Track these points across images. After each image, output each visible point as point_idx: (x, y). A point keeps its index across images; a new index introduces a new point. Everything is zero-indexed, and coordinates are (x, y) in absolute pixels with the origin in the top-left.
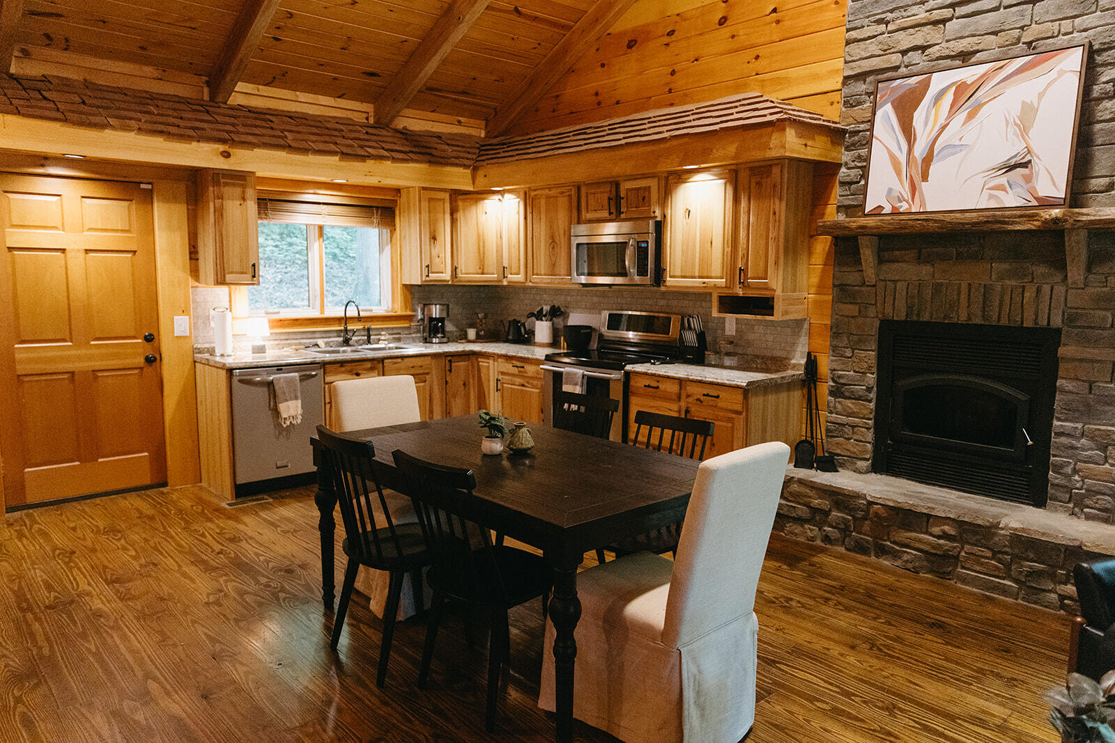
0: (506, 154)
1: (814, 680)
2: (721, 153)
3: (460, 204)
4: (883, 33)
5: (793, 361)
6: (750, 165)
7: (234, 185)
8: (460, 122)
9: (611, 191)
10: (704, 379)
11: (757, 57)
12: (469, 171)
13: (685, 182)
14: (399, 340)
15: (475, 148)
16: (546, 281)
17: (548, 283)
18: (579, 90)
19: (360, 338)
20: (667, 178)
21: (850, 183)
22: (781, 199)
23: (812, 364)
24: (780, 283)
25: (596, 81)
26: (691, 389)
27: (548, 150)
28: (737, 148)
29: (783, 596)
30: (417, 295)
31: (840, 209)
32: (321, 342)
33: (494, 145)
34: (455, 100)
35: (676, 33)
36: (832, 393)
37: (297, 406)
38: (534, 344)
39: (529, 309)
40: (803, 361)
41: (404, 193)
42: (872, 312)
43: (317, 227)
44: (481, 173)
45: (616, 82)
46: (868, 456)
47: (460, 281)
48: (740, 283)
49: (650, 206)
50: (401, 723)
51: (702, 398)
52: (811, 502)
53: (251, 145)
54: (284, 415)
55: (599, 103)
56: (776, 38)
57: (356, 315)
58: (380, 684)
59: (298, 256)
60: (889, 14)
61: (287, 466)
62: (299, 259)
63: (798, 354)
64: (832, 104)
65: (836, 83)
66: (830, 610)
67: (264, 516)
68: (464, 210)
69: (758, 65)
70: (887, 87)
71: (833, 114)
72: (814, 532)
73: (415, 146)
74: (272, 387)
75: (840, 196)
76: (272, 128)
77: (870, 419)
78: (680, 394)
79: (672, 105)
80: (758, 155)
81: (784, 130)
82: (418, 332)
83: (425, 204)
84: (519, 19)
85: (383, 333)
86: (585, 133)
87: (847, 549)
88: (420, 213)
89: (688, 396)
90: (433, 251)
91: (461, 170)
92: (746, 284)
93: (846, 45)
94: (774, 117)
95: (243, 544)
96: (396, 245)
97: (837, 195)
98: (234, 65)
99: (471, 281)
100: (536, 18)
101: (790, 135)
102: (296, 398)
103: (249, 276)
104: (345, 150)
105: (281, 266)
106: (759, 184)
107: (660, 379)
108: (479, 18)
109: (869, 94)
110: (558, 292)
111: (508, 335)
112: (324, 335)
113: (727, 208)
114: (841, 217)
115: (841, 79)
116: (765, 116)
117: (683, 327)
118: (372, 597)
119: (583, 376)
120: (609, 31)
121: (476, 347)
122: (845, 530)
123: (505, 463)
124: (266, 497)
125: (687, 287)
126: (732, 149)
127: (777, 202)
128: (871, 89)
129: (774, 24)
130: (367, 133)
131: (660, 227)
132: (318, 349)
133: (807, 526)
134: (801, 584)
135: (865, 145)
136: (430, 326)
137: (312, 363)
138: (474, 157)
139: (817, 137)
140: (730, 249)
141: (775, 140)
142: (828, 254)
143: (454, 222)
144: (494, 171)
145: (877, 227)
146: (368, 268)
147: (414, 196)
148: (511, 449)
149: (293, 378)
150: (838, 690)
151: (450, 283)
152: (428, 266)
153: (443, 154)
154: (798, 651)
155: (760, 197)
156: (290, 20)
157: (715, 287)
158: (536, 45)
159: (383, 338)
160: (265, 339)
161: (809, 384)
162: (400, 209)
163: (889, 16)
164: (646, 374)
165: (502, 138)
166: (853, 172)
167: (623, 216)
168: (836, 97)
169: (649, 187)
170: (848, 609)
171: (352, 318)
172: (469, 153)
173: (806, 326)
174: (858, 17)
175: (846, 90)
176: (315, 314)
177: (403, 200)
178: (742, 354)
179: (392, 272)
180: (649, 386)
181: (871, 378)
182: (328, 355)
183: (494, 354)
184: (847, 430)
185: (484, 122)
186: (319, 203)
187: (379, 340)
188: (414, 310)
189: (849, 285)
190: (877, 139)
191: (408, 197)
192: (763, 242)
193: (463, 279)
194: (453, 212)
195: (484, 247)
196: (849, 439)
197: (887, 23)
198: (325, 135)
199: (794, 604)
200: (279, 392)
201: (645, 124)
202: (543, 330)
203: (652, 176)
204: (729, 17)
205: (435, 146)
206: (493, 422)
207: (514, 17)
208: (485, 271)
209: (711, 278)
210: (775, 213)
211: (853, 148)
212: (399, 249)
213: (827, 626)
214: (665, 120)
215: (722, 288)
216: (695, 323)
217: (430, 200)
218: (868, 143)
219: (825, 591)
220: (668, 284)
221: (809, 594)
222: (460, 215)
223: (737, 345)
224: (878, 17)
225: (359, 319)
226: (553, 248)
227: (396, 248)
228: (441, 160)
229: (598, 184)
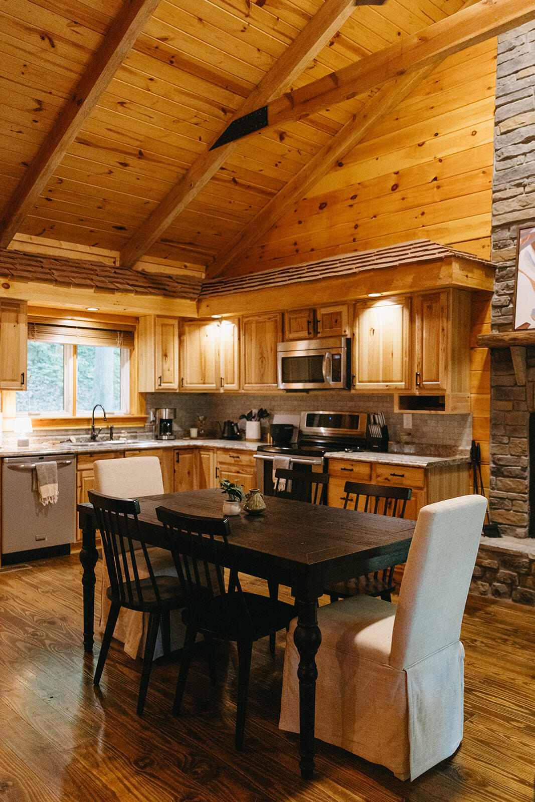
0: (223, 290)
1: (507, 704)
2: (400, 283)
3: (187, 329)
4: (522, 194)
5: (460, 448)
6: (422, 293)
7: (9, 311)
8: (186, 267)
9: (309, 316)
10: (391, 462)
11: (423, 214)
12: (194, 303)
13: (369, 308)
14: (135, 437)
15: (199, 285)
16: (255, 389)
17: (258, 390)
18: (280, 241)
19: (104, 435)
20: (355, 305)
21: (501, 307)
22: (448, 319)
23: (476, 450)
24: (449, 386)
25: (295, 234)
26: (380, 470)
27: (259, 285)
28: (413, 279)
29: (468, 638)
30: (150, 401)
31: (494, 327)
32: (73, 438)
33: (214, 284)
34: (183, 249)
35: (358, 198)
36: (493, 473)
37: (54, 489)
38: (245, 440)
39: (241, 412)
40: (469, 448)
41: (142, 320)
42: (523, 407)
43: (72, 346)
44: (204, 305)
45: (310, 234)
46: (525, 524)
47: (186, 390)
48: (417, 385)
49: (341, 327)
50: (161, 744)
51: (390, 477)
52: (482, 562)
53: (26, 279)
54: (44, 496)
55: (297, 251)
56: (437, 199)
57: (102, 416)
58: (140, 713)
59: (46, 377)
60: (525, 179)
61: (44, 539)
62: (47, 380)
63: (464, 443)
64: (484, 247)
65: (487, 231)
66: (510, 649)
67: (26, 580)
68: (189, 333)
69: (423, 220)
70: (528, 233)
71: (485, 254)
72: (485, 587)
73: (153, 283)
74: (34, 472)
75: (494, 316)
76: (42, 267)
77: (526, 493)
78: (371, 474)
79: (356, 250)
80: (430, 284)
81: (451, 264)
82: (151, 431)
83: (159, 328)
84: (236, 187)
85: (123, 431)
86: (288, 272)
87: (513, 600)
88: (155, 335)
89: (378, 476)
90: (164, 366)
91: (188, 301)
92: (421, 386)
93: (493, 203)
94: (442, 255)
95: (11, 602)
96: (134, 361)
97: (491, 315)
98: (14, 219)
99: (193, 390)
100: (248, 187)
101: (456, 267)
102: (54, 483)
103: (19, 383)
104: (99, 284)
105: (33, 385)
106: (430, 307)
107: (353, 463)
108: (205, 186)
109: (513, 239)
110: (265, 398)
111: (224, 433)
112: (75, 433)
113: (404, 328)
114: (495, 332)
115: (490, 228)
116: (435, 254)
117: (369, 422)
118: (126, 641)
119: (290, 462)
120: (304, 197)
121: (199, 443)
122: (512, 585)
123: (244, 521)
124: (26, 565)
125: (373, 390)
126: (409, 279)
127: (445, 320)
128: (515, 235)
129: (435, 189)
130: (115, 272)
131: (350, 343)
132: (71, 444)
133: (479, 582)
134: (482, 628)
135: (511, 277)
136: (161, 426)
137: (68, 453)
138: (199, 292)
139: (475, 270)
140: (408, 359)
141: (444, 271)
142: (486, 361)
143: (181, 342)
144: (215, 302)
145: (526, 339)
146: (104, 386)
147: (151, 321)
148: (247, 511)
149: (51, 466)
150: (528, 712)
151: (177, 391)
152: (160, 378)
153: (174, 289)
154: (489, 681)
155: (431, 317)
156: (59, 185)
157: (397, 389)
158: (248, 208)
159: (123, 435)
160: (27, 434)
161: (474, 467)
162: (138, 332)
163: (526, 181)
164: (342, 459)
165: (219, 279)
166: (503, 298)
167: (319, 335)
168: (487, 242)
169: (341, 312)
170: (523, 647)
171: (98, 419)
172: (194, 289)
173: (470, 420)
174: (501, 182)
175: (494, 236)
176: (68, 415)
177: (141, 326)
178: (418, 444)
179: (131, 382)
180: (345, 469)
181: (525, 460)
182: (80, 447)
183: (214, 447)
184: (507, 502)
185: (205, 267)
186: (75, 327)
187: (119, 437)
188: (148, 414)
189: (503, 386)
190: (522, 272)
191: (145, 323)
192: (434, 353)
193: (187, 388)
194: (181, 335)
195: (205, 362)
196: (510, 510)
197: (525, 186)
198: (83, 273)
199: (478, 644)
200: (40, 477)
201: (337, 264)
202: (252, 429)
203: (343, 303)
204: (400, 185)
205: (167, 283)
206: (232, 488)
207: (232, 185)
208: (206, 381)
209: (392, 382)
210: (443, 330)
211: (502, 280)
212: (136, 365)
213: (509, 661)
214: (353, 260)
215: (401, 389)
216: (380, 419)
217: (163, 325)
218: (515, 275)
219: (502, 633)
220: (357, 387)
221: (490, 636)
222: (186, 338)
223: (413, 437)
224: (517, 182)
225: (105, 419)
226: (262, 362)
227: (134, 365)
228: (174, 294)
229: (300, 311)
